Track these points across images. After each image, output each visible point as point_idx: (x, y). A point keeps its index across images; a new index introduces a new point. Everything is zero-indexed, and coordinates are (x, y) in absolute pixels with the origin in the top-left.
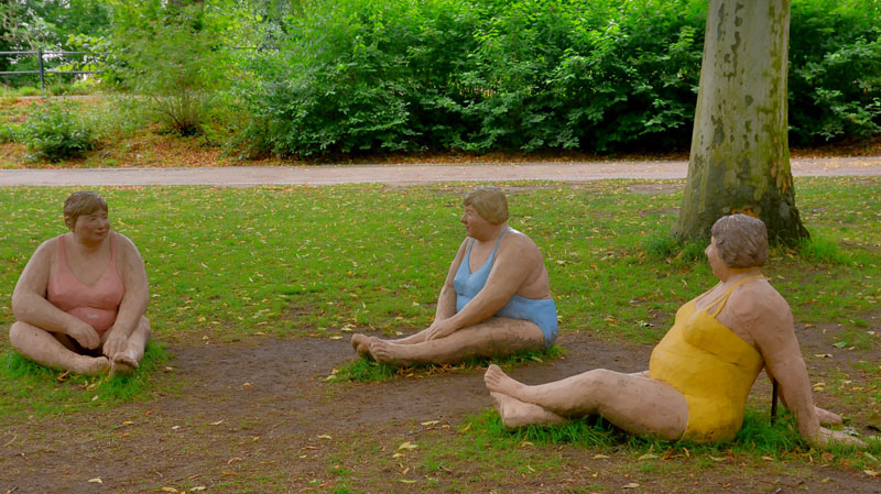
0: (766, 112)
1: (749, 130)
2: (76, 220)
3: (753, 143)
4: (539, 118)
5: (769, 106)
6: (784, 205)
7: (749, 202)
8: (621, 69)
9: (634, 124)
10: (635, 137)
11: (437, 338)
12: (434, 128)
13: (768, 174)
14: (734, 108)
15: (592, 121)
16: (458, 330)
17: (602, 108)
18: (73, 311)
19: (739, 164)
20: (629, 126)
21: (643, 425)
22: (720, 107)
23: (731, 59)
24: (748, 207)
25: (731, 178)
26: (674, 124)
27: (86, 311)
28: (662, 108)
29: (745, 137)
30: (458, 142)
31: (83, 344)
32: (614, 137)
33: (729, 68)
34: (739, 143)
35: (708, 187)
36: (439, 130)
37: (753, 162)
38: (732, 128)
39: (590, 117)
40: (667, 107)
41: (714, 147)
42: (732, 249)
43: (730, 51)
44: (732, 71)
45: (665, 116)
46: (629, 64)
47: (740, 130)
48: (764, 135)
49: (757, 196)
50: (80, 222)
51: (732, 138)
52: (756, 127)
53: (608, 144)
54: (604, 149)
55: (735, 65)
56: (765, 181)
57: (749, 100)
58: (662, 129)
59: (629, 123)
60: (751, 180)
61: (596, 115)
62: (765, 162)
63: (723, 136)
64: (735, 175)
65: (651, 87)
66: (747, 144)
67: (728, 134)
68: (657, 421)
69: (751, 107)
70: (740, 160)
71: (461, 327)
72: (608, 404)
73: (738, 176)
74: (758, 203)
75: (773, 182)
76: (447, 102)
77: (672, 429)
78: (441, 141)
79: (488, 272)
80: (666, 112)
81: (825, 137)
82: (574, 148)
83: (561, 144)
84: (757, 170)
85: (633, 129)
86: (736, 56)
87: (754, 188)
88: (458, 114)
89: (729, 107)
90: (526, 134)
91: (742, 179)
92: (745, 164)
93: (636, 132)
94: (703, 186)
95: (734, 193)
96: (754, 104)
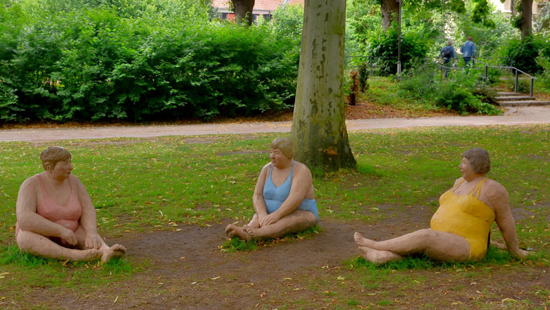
0: (338, 97)
1: (330, 106)
2: (55, 165)
3: (332, 113)
4: (101, 101)
5: (339, 94)
6: (346, 146)
7: (332, 145)
8: (150, 72)
9: (157, 104)
10: (158, 111)
11: (272, 223)
12: (32, 107)
13: (340, 130)
14: (323, 95)
15: (133, 102)
16: (280, 218)
17: (139, 94)
18: (58, 221)
19: (326, 125)
20: (154, 105)
21: (449, 256)
22: (315, 94)
23: (320, 68)
24: (332, 147)
25: (322, 132)
26: (182, 104)
27: (63, 221)
28: (174, 94)
29: (329, 110)
30: (48, 115)
31: (70, 242)
32: (146, 111)
33: (319, 73)
34: (326, 113)
35: (310, 137)
36: (34, 108)
37: (333, 124)
38: (322, 106)
39: (132, 99)
40: (177, 94)
41: (312, 116)
42: (479, 165)
43: (320, 64)
44: (322, 75)
45: (176, 99)
46: (155, 70)
47: (326, 106)
48: (338, 109)
49: (335, 142)
50: (58, 166)
51: (322, 111)
52: (334, 105)
53: (142, 115)
54: (140, 119)
55: (323, 72)
56: (338, 133)
57: (330, 90)
58: (175, 107)
59: (154, 103)
60: (332, 133)
61: (135, 98)
62: (338, 123)
63: (317, 110)
64: (324, 131)
65: (168, 82)
66: (330, 114)
67: (320, 108)
68: (457, 253)
69: (331, 95)
70: (327, 122)
71: (282, 217)
72: (432, 246)
73: (326, 131)
74: (336, 145)
75: (341, 134)
76: (41, 90)
77: (463, 256)
78: (37, 114)
79: (290, 185)
80: (177, 96)
81: (261, 111)
82: (124, 118)
83: (116, 116)
84: (335, 128)
85: (157, 107)
86: (323, 67)
87: (334, 138)
88: (48, 98)
89: (320, 94)
90: (92, 110)
91: (328, 133)
92: (329, 125)
93: (160, 108)
94: (306, 137)
95: (324, 140)
96: (333, 92)
